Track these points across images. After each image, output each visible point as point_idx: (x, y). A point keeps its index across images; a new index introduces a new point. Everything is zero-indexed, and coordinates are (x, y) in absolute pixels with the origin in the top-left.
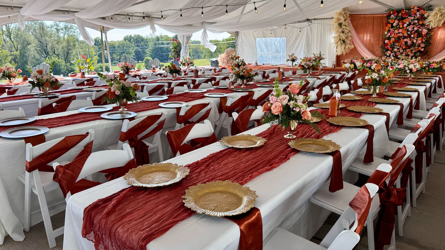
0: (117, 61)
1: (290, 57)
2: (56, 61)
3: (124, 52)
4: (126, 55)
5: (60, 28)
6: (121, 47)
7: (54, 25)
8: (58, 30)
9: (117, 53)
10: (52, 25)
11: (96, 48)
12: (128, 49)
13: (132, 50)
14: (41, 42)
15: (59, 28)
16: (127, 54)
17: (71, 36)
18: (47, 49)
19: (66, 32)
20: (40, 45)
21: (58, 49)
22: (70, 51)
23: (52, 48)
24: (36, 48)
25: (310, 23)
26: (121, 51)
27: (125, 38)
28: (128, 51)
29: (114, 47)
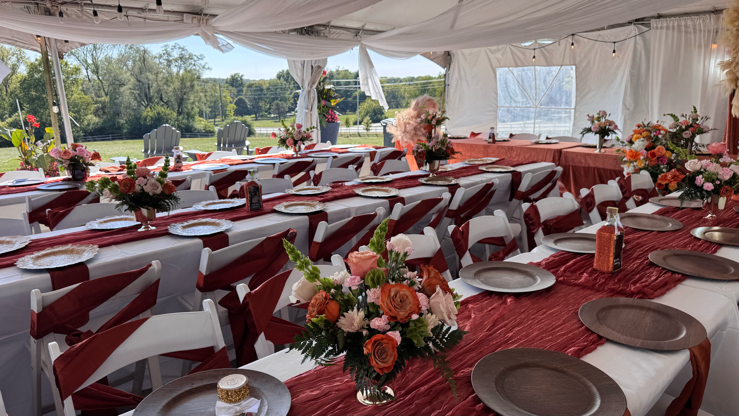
0: (266, 112)
1: (593, 122)
2: (161, 112)
3: (277, 99)
4: (279, 102)
5: (173, 59)
6: (273, 89)
7: (164, 54)
8: (169, 61)
9: (266, 99)
10: (161, 55)
11: (232, 91)
12: (283, 92)
13: (290, 94)
14: (140, 81)
15: (171, 58)
16: (281, 100)
17: (190, 71)
18: (149, 93)
19: (182, 65)
20: (138, 87)
21: (167, 93)
22: (185, 96)
23: (159, 91)
24: (132, 91)
25: (645, 29)
26: (273, 96)
27: (278, 75)
28: (282, 96)
29: (262, 90)
